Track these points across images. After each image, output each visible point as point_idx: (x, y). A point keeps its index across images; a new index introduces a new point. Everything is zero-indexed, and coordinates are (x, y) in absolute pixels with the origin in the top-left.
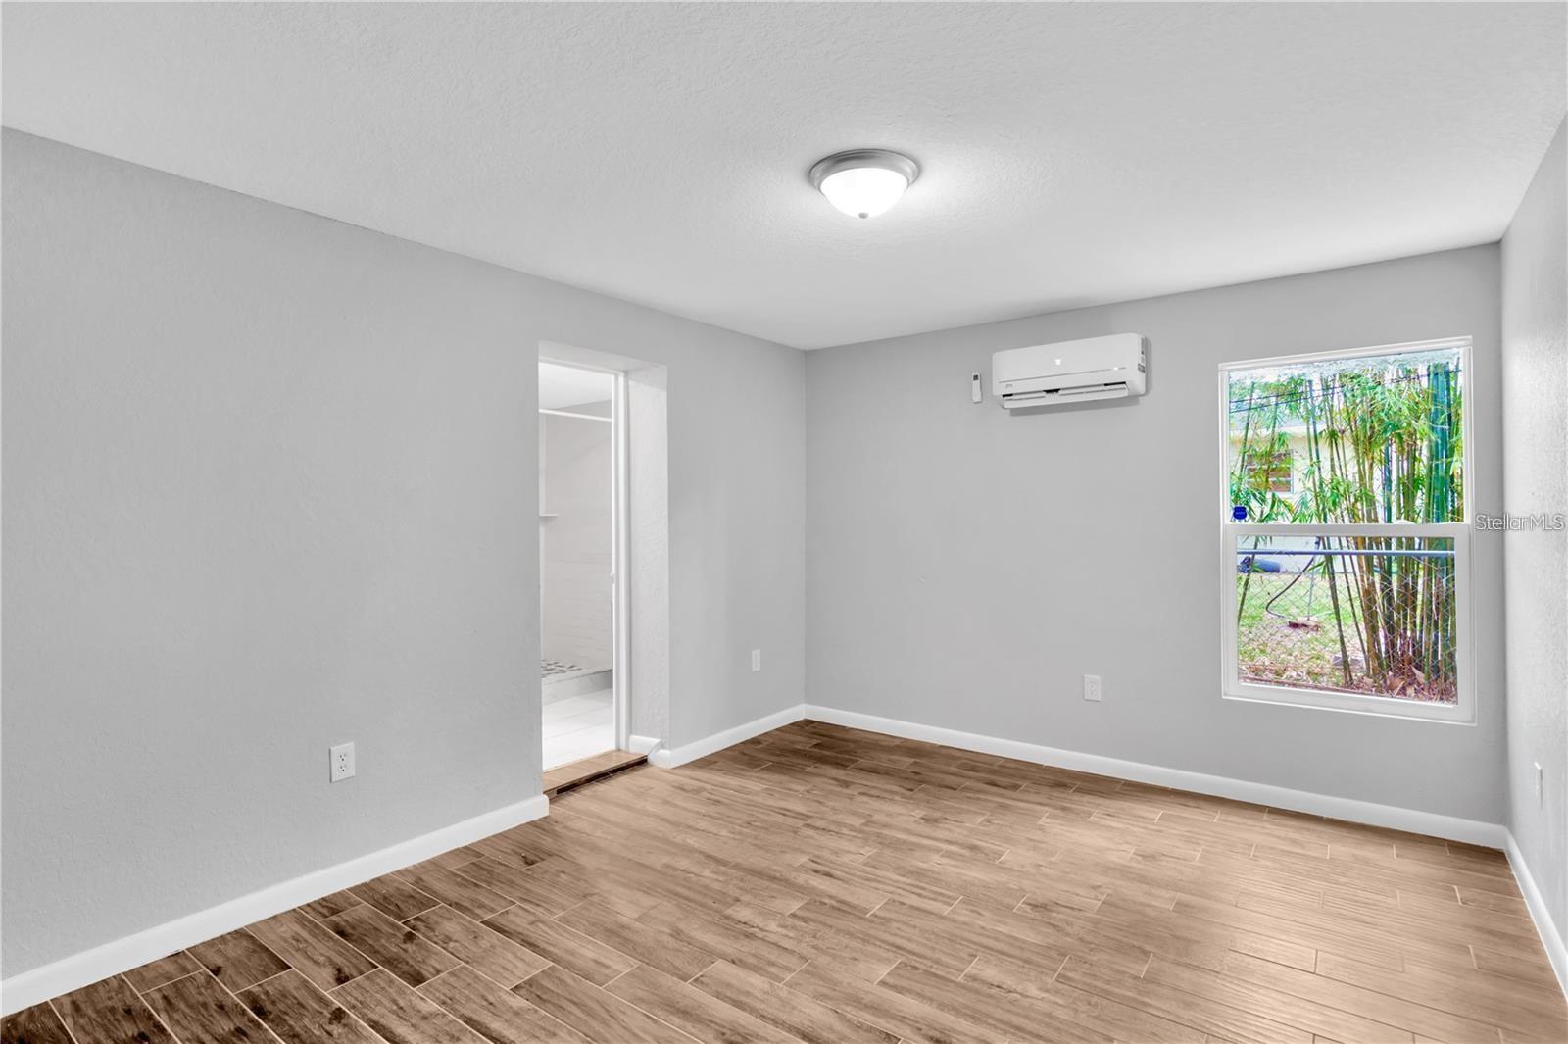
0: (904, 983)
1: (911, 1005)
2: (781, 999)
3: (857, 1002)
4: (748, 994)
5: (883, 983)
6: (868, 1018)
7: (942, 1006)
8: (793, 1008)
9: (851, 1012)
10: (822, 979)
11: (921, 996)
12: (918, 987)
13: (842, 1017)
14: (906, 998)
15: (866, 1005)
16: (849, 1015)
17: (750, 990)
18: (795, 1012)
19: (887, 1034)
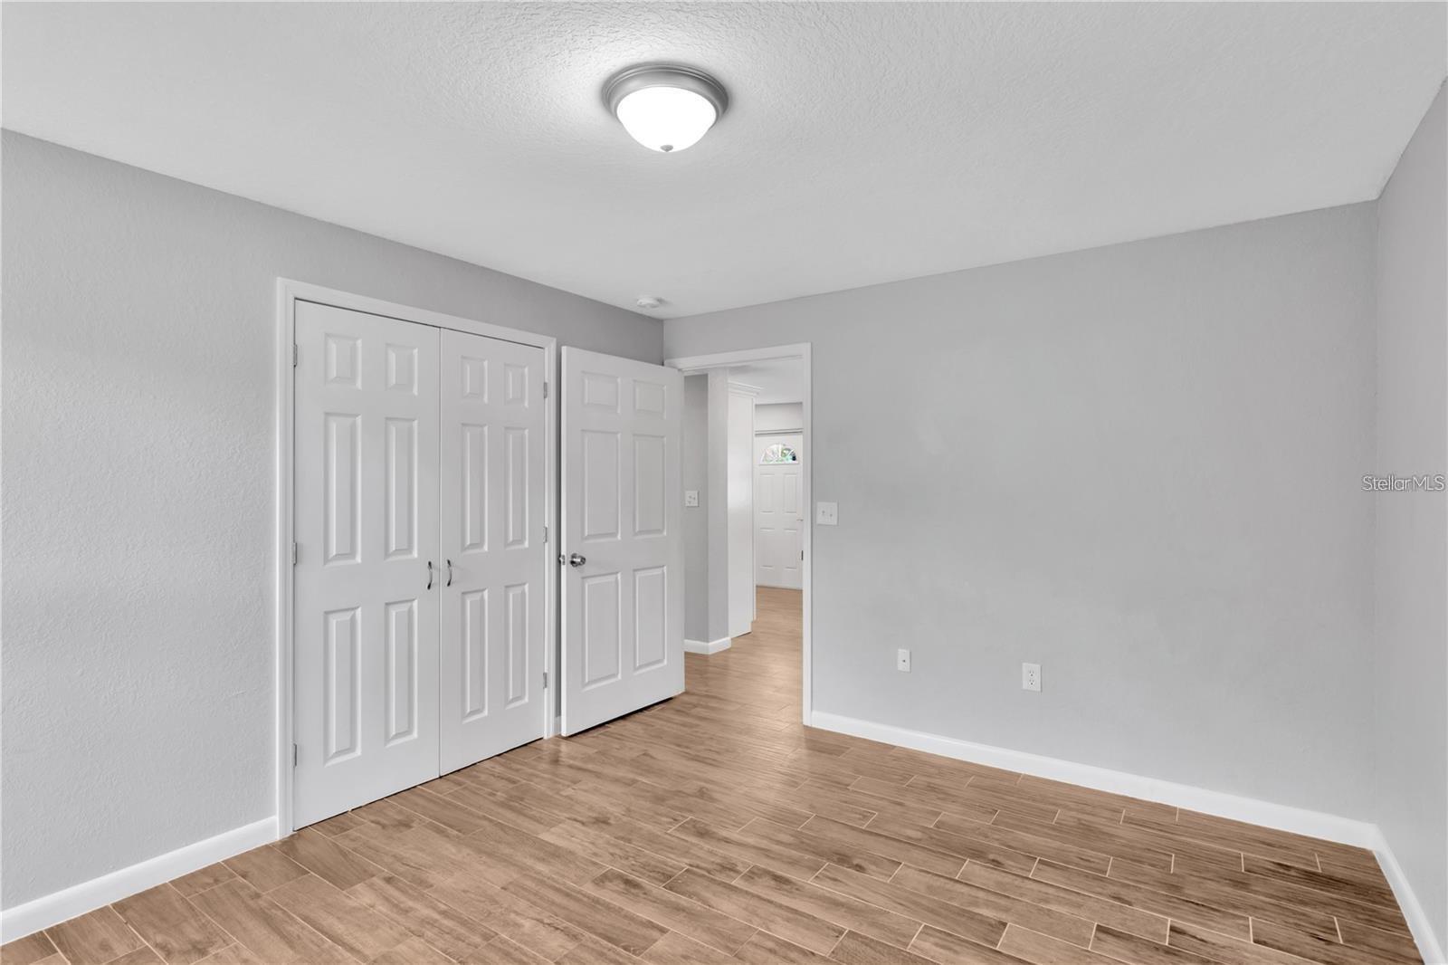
0: (644, 931)
1: (644, 912)
2: (757, 915)
3: (690, 914)
4: (788, 920)
5: (663, 931)
6: (683, 900)
7: (619, 911)
8: (745, 909)
9: (697, 905)
10: (720, 934)
11: (632, 919)
12: (633, 928)
13: (705, 901)
14: (648, 918)
15: (684, 910)
16: (700, 903)
17: (786, 923)
18: (744, 905)
19: (671, 890)
